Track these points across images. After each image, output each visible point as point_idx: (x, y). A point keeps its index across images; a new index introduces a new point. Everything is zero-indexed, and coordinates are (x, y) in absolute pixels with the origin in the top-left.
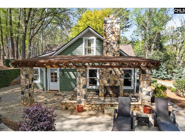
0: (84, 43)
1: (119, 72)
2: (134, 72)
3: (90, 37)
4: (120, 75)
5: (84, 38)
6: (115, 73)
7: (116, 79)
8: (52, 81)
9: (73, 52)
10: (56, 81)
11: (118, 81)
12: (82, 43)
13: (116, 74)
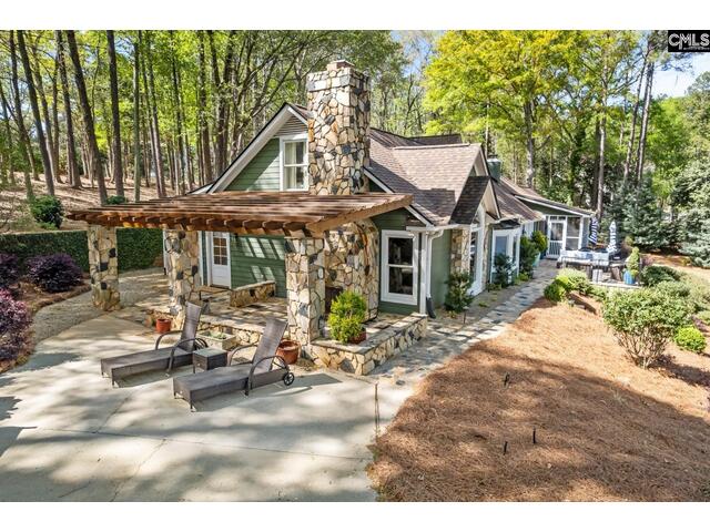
0: (281, 154)
1: (341, 245)
2: (420, 249)
3: (295, 133)
4: (343, 253)
5: (281, 138)
6: (331, 246)
7: (333, 266)
8: (217, 261)
9: (257, 182)
10: (224, 262)
11: (339, 273)
12: (277, 155)
13: (333, 251)
